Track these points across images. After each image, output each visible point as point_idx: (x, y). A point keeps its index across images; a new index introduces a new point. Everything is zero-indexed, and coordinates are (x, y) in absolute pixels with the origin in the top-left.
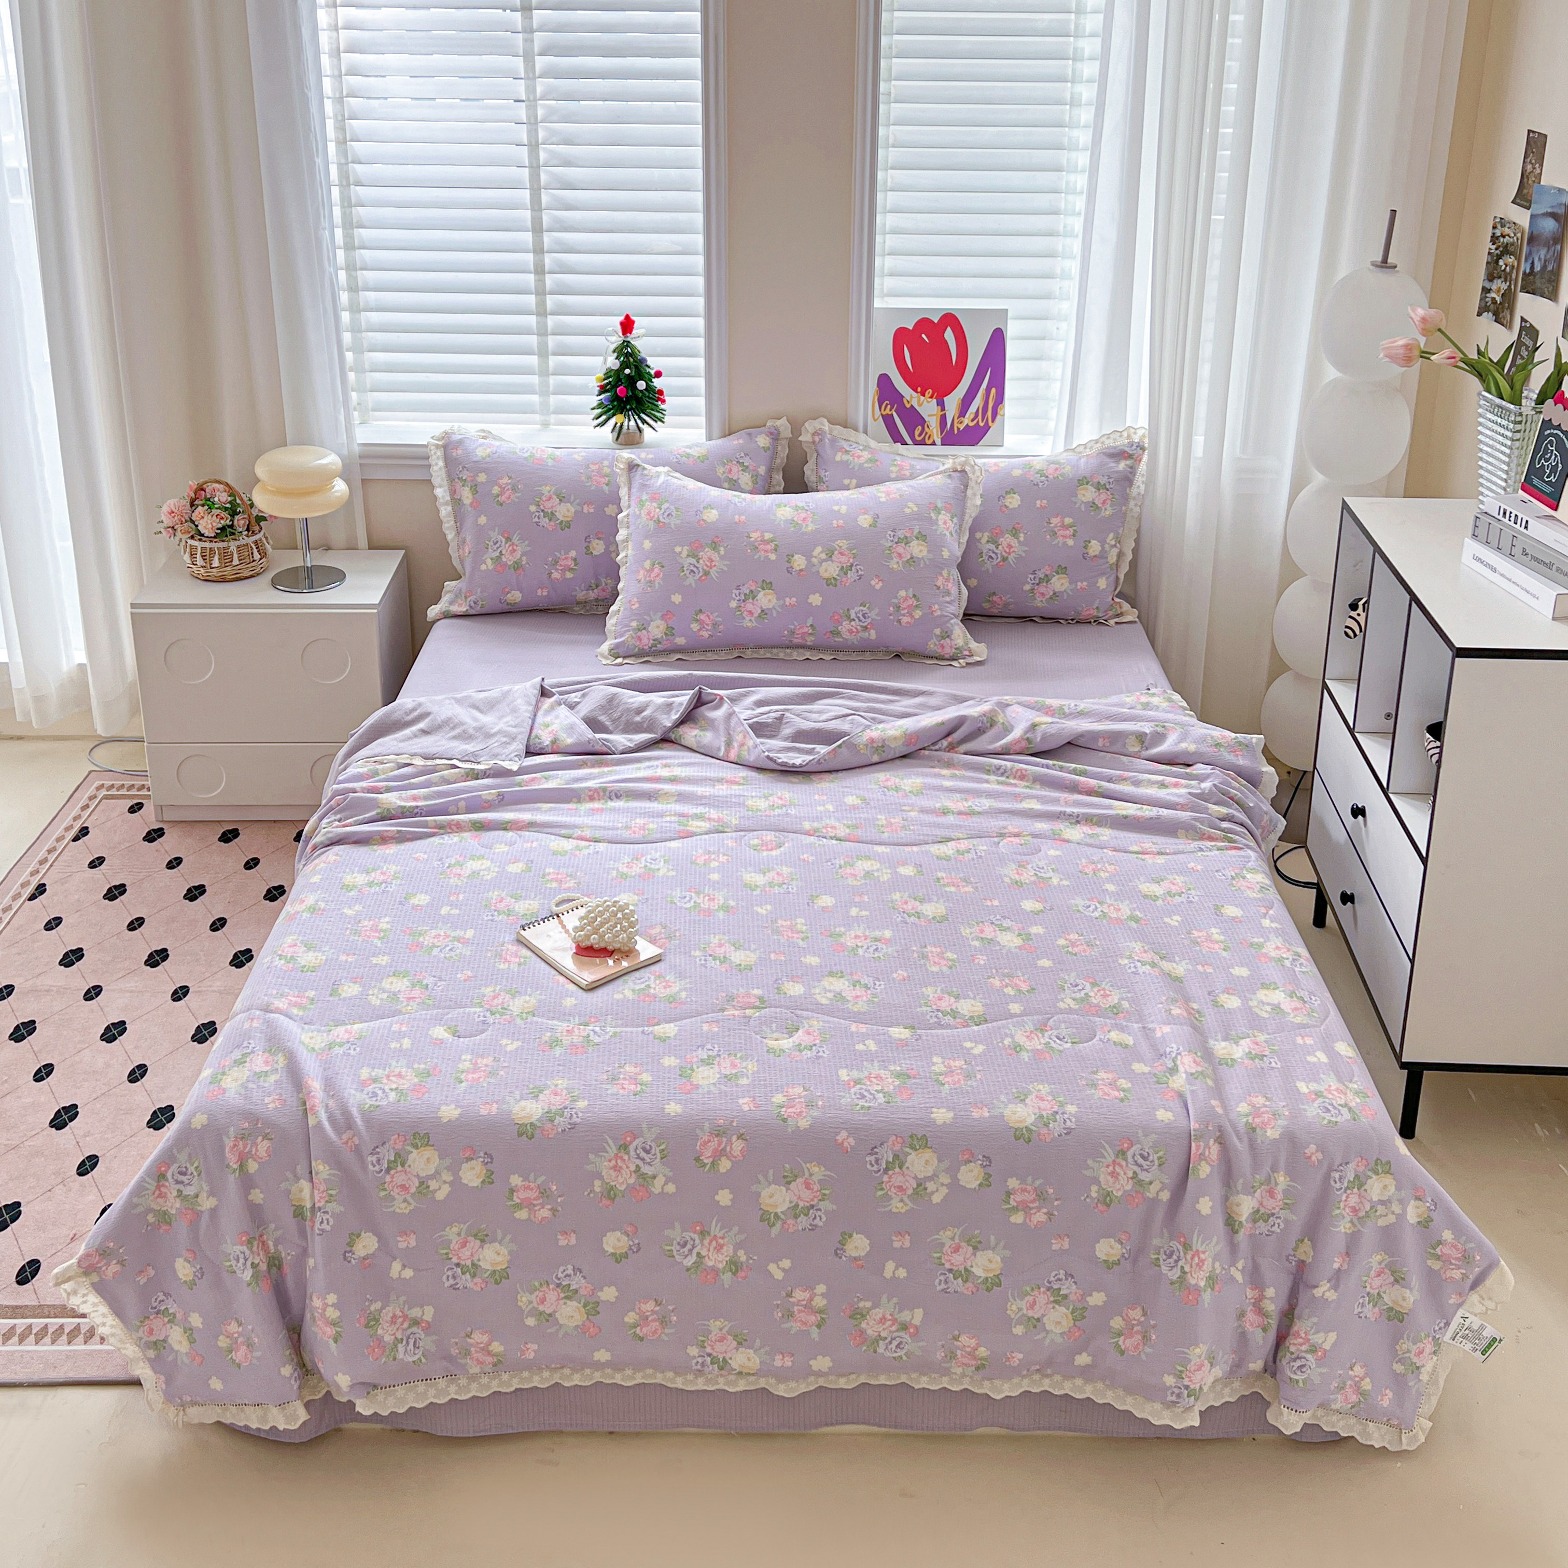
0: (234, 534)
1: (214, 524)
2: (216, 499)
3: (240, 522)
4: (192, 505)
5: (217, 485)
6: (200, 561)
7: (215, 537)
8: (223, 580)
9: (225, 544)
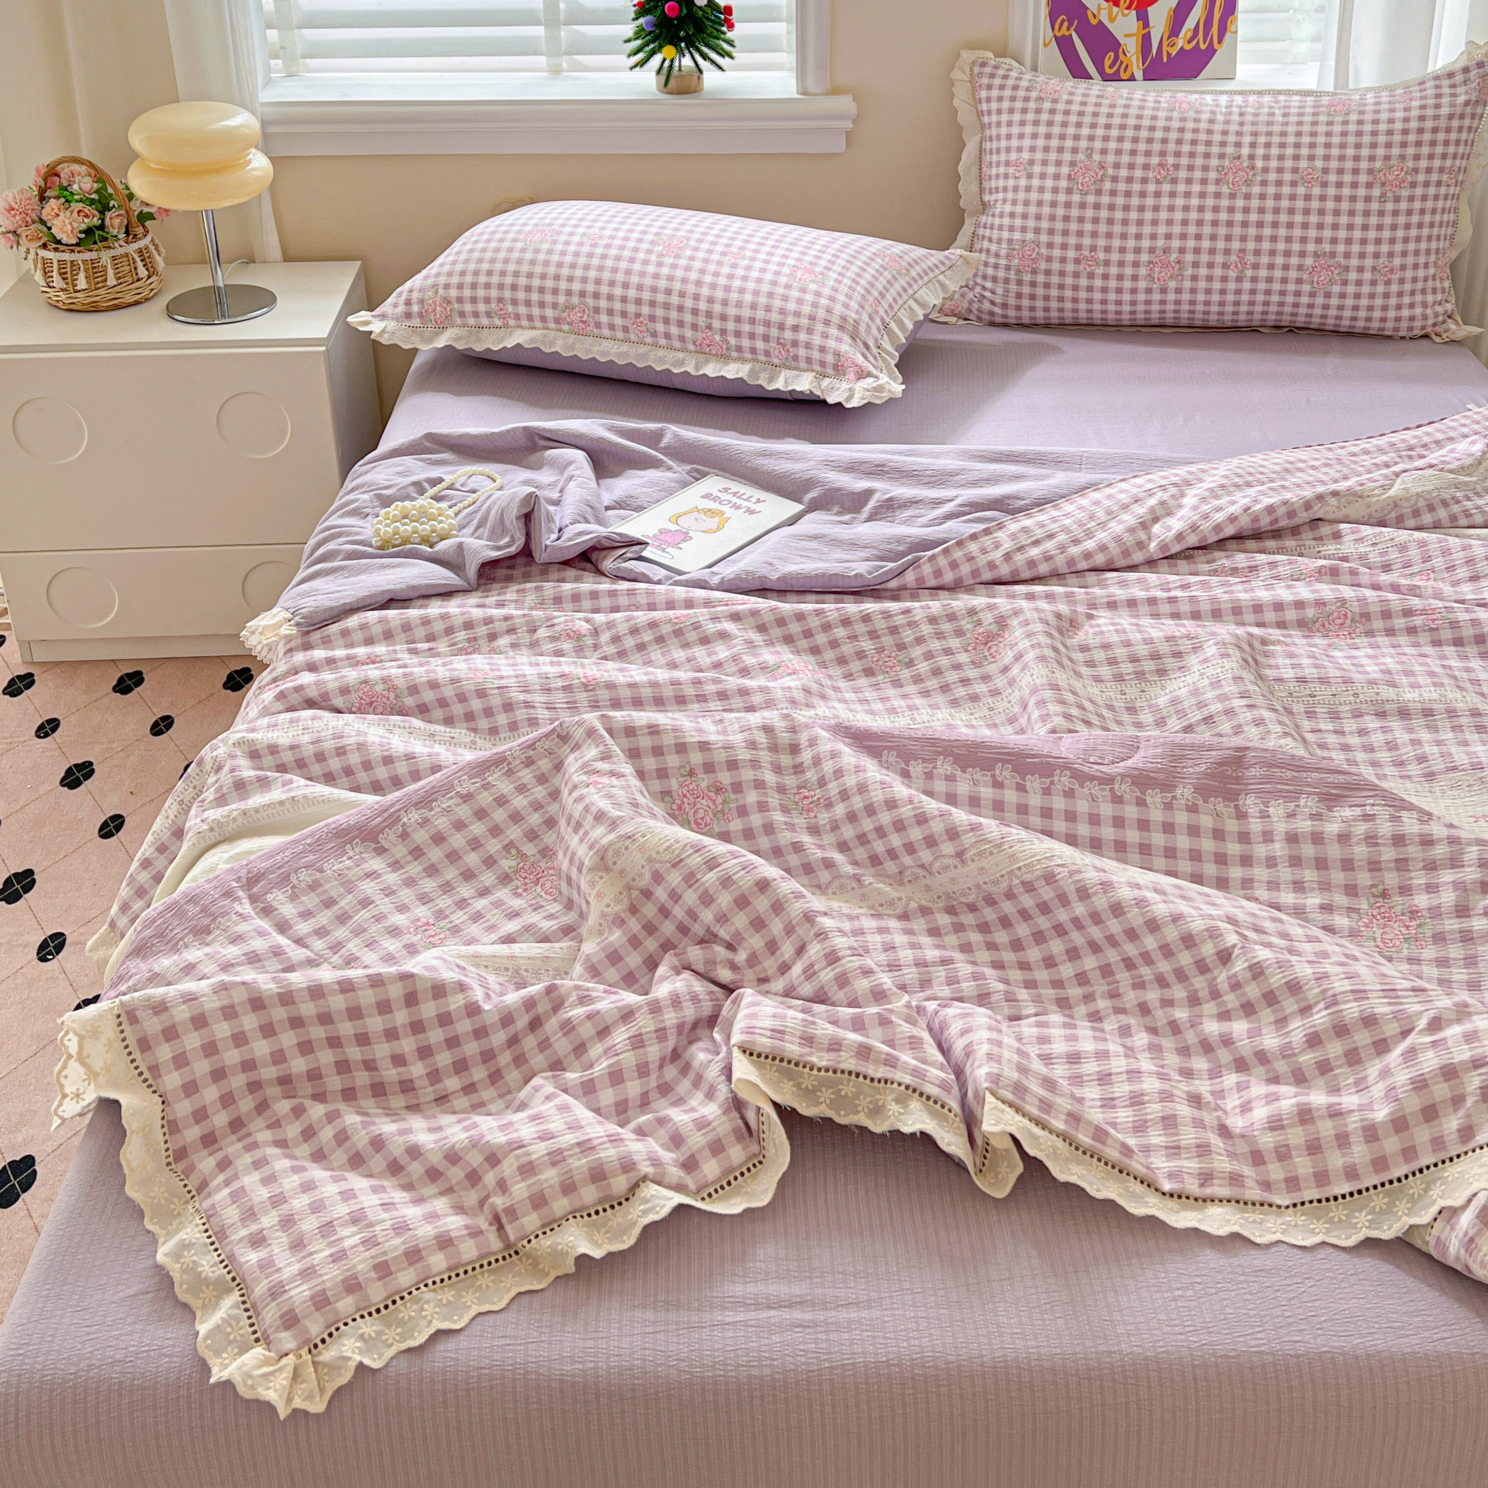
0: (106, 239)
1: (75, 225)
2: (76, 187)
3: (115, 222)
4: (42, 198)
5: (76, 167)
6: (58, 282)
7: (77, 245)
8: (94, 309)
9: (93, 255)
